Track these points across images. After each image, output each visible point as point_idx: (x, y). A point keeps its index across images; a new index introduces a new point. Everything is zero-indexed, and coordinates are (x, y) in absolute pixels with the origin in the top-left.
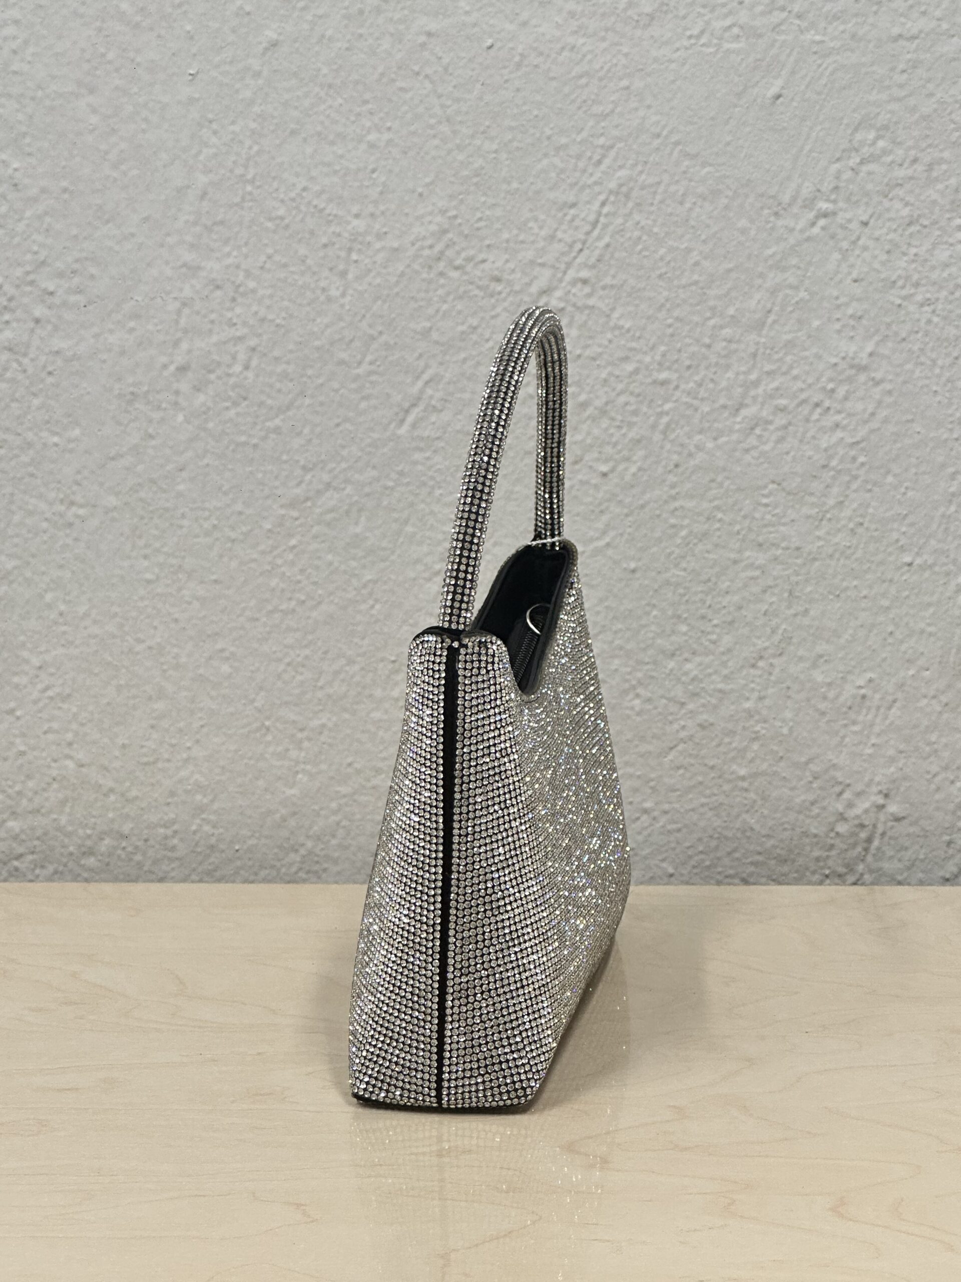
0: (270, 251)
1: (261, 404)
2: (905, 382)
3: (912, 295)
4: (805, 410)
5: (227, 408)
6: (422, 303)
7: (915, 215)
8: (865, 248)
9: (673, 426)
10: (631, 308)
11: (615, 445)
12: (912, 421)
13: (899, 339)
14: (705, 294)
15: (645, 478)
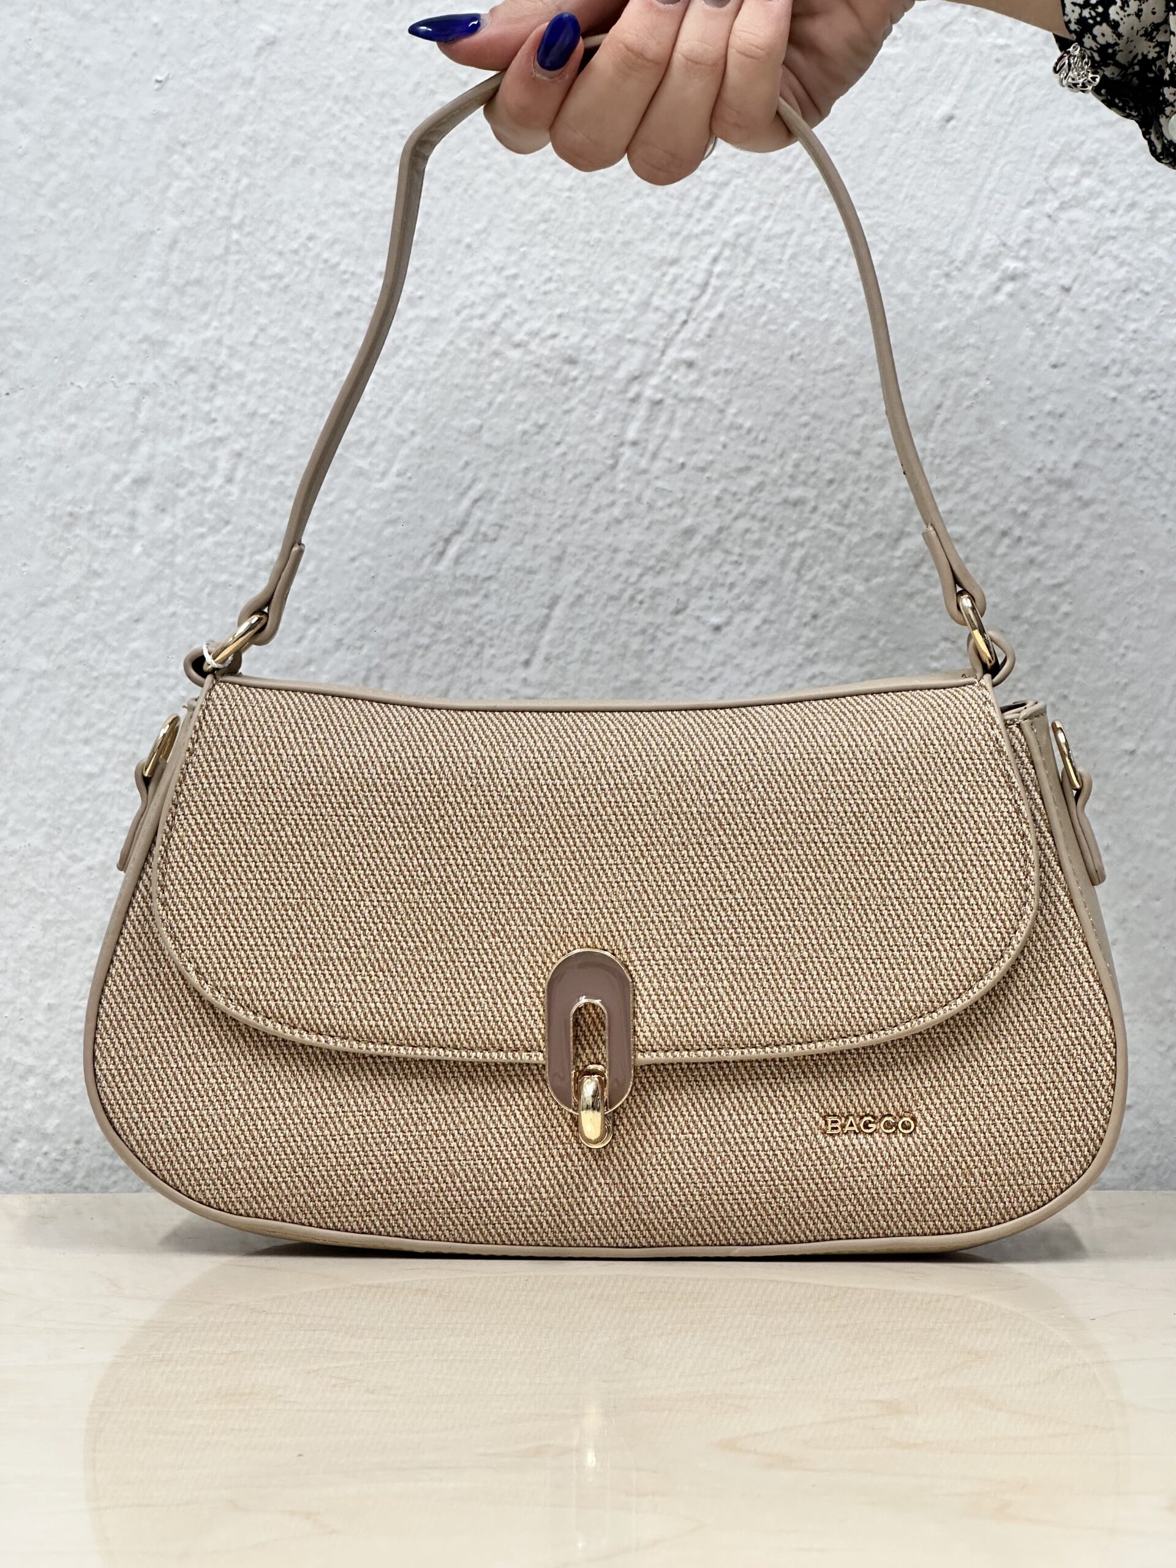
0: (262, 320)
1: (248, 530)
2: (1122, 504)
3: (1129, 386)
4: (988, 541)
5: (202, 536)
6: (469, 393)
7: (1134, 280)
8: (1068, 322)
9: (809, 561)
10: (750, 402)
11: (732, 586)
12: (1132, 556)
13: (1114, 445)
14: (852, 382)
15: (773, 633)
